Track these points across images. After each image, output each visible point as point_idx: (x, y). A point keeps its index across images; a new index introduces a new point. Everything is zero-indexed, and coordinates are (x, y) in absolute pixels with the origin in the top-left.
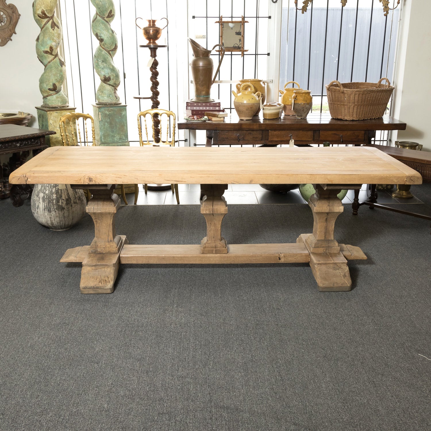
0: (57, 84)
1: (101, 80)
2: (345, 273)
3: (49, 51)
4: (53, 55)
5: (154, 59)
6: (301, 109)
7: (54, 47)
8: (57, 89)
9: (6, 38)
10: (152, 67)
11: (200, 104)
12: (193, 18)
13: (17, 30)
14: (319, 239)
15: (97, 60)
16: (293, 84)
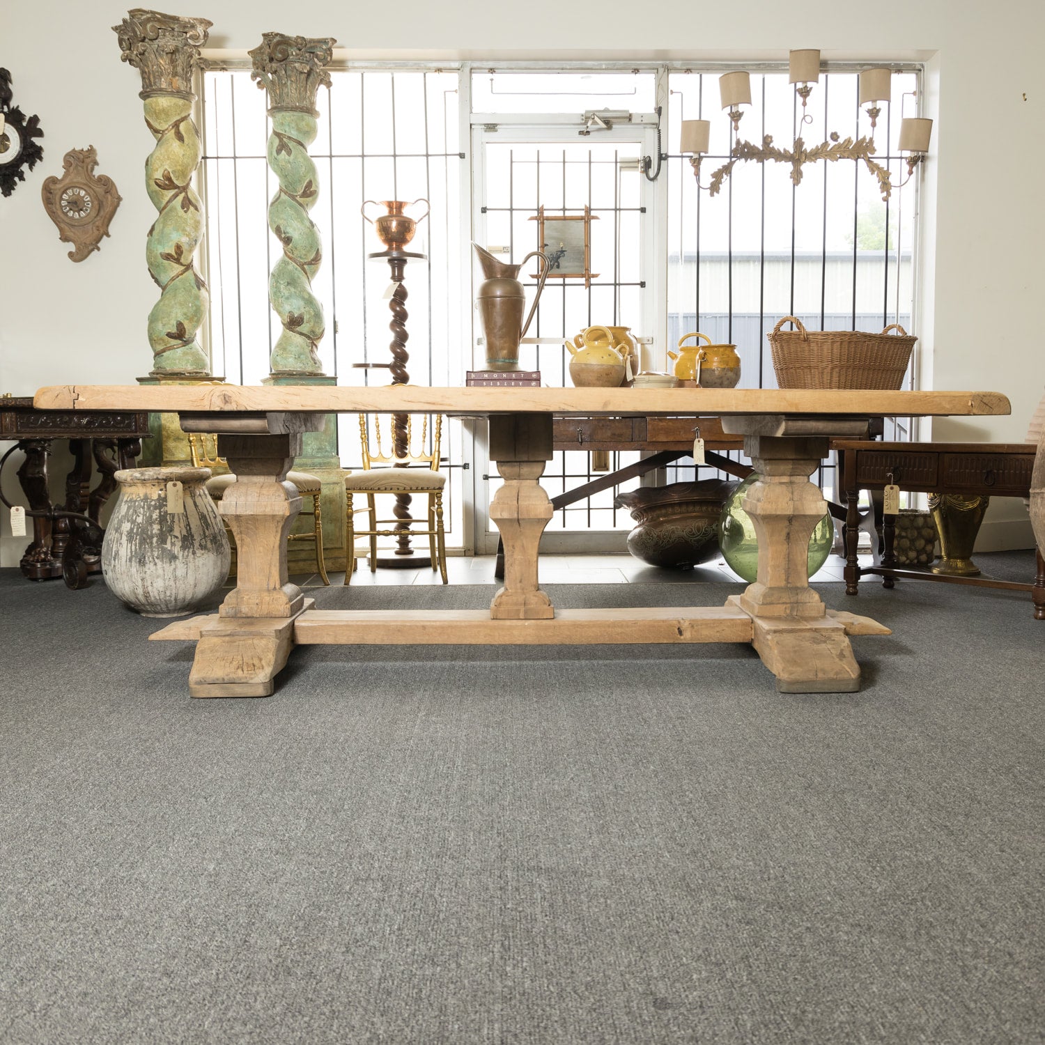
0: (187, 325)
1: (282, 326)
2: (842, 650)
3: (174, 253)
4: (182, 264)
5: (398, 283)
6: (716, 381)
7: (185, 248)
8: (186, 336)
9: (88, 243)
10: (393, 301)
11: (495, 376)
12: (482, 212)
13: (112, 228)
14: (773, 586)
15: (277, 282)
16: (698, 338)
